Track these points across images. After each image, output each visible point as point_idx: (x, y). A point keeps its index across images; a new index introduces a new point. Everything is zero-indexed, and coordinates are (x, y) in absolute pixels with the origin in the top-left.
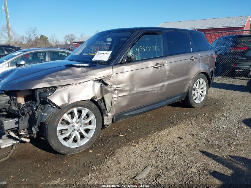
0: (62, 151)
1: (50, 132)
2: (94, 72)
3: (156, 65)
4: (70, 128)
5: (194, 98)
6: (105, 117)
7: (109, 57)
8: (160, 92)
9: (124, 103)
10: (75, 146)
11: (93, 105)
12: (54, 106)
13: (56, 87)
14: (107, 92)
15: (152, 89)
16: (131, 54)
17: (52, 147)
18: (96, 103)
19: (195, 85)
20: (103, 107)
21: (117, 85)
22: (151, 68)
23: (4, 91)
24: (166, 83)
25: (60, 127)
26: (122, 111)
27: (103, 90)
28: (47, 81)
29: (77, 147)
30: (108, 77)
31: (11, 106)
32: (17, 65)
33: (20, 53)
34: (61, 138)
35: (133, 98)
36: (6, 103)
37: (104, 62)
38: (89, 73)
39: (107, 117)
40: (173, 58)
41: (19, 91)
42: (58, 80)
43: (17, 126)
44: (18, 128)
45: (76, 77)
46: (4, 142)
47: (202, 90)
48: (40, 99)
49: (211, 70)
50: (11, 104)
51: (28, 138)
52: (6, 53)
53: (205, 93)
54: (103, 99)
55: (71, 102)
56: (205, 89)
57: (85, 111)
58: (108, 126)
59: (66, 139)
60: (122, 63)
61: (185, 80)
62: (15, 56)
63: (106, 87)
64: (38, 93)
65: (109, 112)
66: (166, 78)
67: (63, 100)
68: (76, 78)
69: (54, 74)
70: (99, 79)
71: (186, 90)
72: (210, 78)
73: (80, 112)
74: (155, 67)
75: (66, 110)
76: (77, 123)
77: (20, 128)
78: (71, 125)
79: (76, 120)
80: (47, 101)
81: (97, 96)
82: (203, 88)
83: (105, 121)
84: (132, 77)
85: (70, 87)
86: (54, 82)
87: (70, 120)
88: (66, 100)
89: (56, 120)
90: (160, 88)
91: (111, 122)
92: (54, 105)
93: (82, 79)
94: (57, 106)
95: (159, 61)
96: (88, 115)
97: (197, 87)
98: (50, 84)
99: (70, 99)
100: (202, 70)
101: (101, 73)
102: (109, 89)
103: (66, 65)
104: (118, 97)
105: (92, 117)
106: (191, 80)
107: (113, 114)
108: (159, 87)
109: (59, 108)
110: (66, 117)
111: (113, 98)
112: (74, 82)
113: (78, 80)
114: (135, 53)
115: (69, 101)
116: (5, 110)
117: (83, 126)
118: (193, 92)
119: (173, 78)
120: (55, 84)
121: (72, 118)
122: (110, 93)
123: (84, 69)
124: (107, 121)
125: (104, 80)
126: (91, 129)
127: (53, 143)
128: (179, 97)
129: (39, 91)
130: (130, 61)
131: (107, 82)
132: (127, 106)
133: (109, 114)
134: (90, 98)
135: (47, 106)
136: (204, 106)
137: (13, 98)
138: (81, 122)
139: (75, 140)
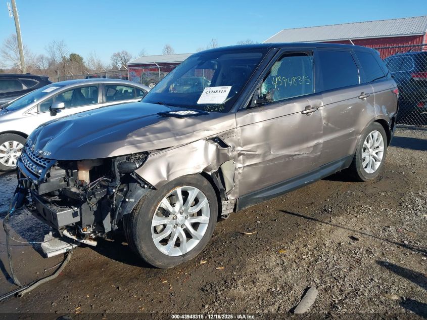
0: (158, 263)
1: (139, 230)
2: (206, 124)
3: (305, 110)
4: (171, 223)
5: (364, 164)
6: (224, 203)
8: (312, 156)
9: (254, 177)
10: (178, 253)
11: (206, 182)
12: (146, 186)
13: (146, 154)
14: (227, 158)
15: (299, 151)
16: (264, 90)
17: (143, 256)
18: (210, 179)
19: (365, 142)
20: (221, 187)
21: (243, 146)
22: (298, 114)
23: (59, 161)
24: (321, 141)
25: (157, 222)
26: (250, 191)
27: (221, 156)
28: (133, 144)
29: (181, 254)
30: (229, 133)
31: (68, 185)
32: (51, 109)
33: (55, 88)
34: (156, 239)
35: (268, 168)
36: (60, 181)
37: (218, 106)
38: (198, 126)
39: (226, 202)
40: (332, 97)
41: (81, 161)
42: (149, 140)
43: (77, 219)
44: (80, 224)
45: (178, 135)
46: (51, 246)
47: (377, 151)
48: (120, 173)
49: (392, 115)
50: (68, 182)
51: (94, 240)
52: (25, 88)
53: (381, 156)
54: (220, 172)
55: (172, 178)
56: (382, 148)
57: (193, 193)
58: (226, 216)
59: (164, 242)
60: (250, 108)
61: (351, 134)
62: (46, 94)
63: (225, 150)
64: (116, 164)
65: (230, 193)
66: (322, 132)
67: (159, 174)
68: (177, 137)
69: (142, 130)
70: (215, 136)
71: (351, 152)
72: (390, 129)
73: (185, 194)
74: (304, 112)
75: (165, 191)
76: (181, 213)
77: (85, 223)
78: (171, 217)
79: (181, 208)
80: (134, 177)
81: (212, 166)
82: (378, 147)
83: (224, 208)
84: (267, 131)
85: (170, 153)
86: (144, 144)
87: (170, 208)
88: (164, 174)
89: (149, 210)
90: (312, 149)
91: (232, 211)
92: (146, 184)
93: (188, 137)
94: (150, 186)
95: (311, 102)
96: (197, 201)
97: (369, 146)
98: (137, 147)
99: (170, 173)
100: (377, 116)
101: (217, 127)
102: (230, 154)
103: (158, 114)
104: (244, 167)
105: (204, 203)
106: (360, 134)
107: (237, 196)
108: (311, 147)
109: (154, 188)
110: (165, 203)
111: (236, 169)
112: (175, 144)
113: (181, 139)
114: (270, 89)
115: (168, 176)
116: (57, 193)
117: (189, 218)
118: (364, 155)
119: (332, 131)
120: (146, 147)
121: (173, 205)
122: (232, 161)
123: (190, 120)
124: (227, 209)
125: (222, 139)
126: (202, 223)
127: (144, 250)
128: (340, 164)
129: (118, 160)
130: (263, 103)
131: (226, 141)
132: (259, 181)
133: (229, 197)
134: (201, 170)
135: (133, 186)
136: (379, 179)
137: (72, 173)
138: (186, 210)
139: (178, 244)
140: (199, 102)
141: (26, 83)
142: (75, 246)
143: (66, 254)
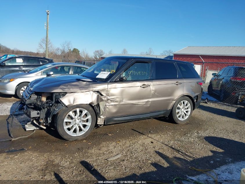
0: (65, 137)
1: (59, 122)
2: (94, 85)
3: (143, 86)
4: (73, 122)
5: (178, 116)
6: (99, 119)
7: (108, 76)
8: (145, 106)
9: (114, 110)
10: (74, 135)
11: (91, 108)
12: (63, 105)
13: (66, 93)
14: (102, 100)
15: (138, 102)
16: (124, 75)
17: (59, 133)
18: (93, 107)
19: (179, 105)
20: (98, 111)
21: (110, 96)
22: (138, 87)
23: (35, 92)
24: (150, 100)
25: (66, 120)
26: (112, 116)
27: (99, 99)
28: (61, 89)
29: (76, 136)
30: (103, 90)
31: (37, 102)
32: (47, 74)
33: (51, 65)
34: (66, 127)
35: (122, 108)
36: (35, 100)
37: (103, 79)
38: (91, 86)
39: (100, 119)
40: (159, 82)
41: (43, 93)
42: (68, 88)
43: (39, 116)
44: (39, 117)
45: (81, 88)
46: (29, 126)
47: (186, 110)
48: (55, 99)
49: (196, 94)
50: (37, 101)
51: (45, 126)
52: (41, 63)
53: (189, 113)
54: (98, 105)
55: (75, 104)
56: (189, 110)
57: (85, 112)
58: (101, 125)
59: (69, 129)
60: (116, 82)
61: (169, 100)
62: (47, 67)
63: (102, 97)
64: (54, 95)
65: (102, 115)
66: (151, 96)
67: (69, 101)
68: (81, 89)
69: (67, 84)
70: (98, 90)
71: (170, 108)
72: (195, 101)
73: (81, 112)
74: (142, 86)
75: (71, 109)
76: (78, 119)
77: (41, 117)
78: (74, 120)
79: (78, 117)
80: (60, 101)
81: (94, 102)
82: (188, 108)
83: (98, 121)
84: (122, 92)
85: (76, 94)
86: (66, 89)
87: (73, 116)
89: (64, 114)
90: (145, 103)
91: (103, 123)
92: (63, 104)
93: (85, 89)
94: (65, 105)
95: (146, 83)
96: (86, 115)
97: (181, 107)
98: (63, 90)
99: (75, 102)
100: (185, 93)
101: (100, 87)
102: (103, 99)
103: (76, 79)
104: (110, 105)
105: (89, 117)
106: (175, 100)
107: (105, 117)
108: (144, 102)
109: (67, 107)
110: (71, 113)
111: (106, 106)
112: (79, 91)
113: (82, 90)
114: (127, 75)
115: (73, 103)
116: (33, 104)
117: (82, 122)
118: (177, 111)
119: (158, 97)
120: (66, 90)
121: (75, 115)
122: (104, 102)
123: (88, 83)
124: (100, 121)
125: (101, 92)
126: (88, 126)
127: (60, 130)
128: (163, 112)
129: (55, 94)
130: (122, 80)
131: (102, 93)
132: (116, 113)
133: (101, 117)
134: (89, 103)
135: (59, 104)
136: (187, 124)
137: (39, 97)
138: (80, 119)
139: (75, 131)
140: (97, 77)
141: (42, 62)
142: (38, 128)
143: (33, 131)
